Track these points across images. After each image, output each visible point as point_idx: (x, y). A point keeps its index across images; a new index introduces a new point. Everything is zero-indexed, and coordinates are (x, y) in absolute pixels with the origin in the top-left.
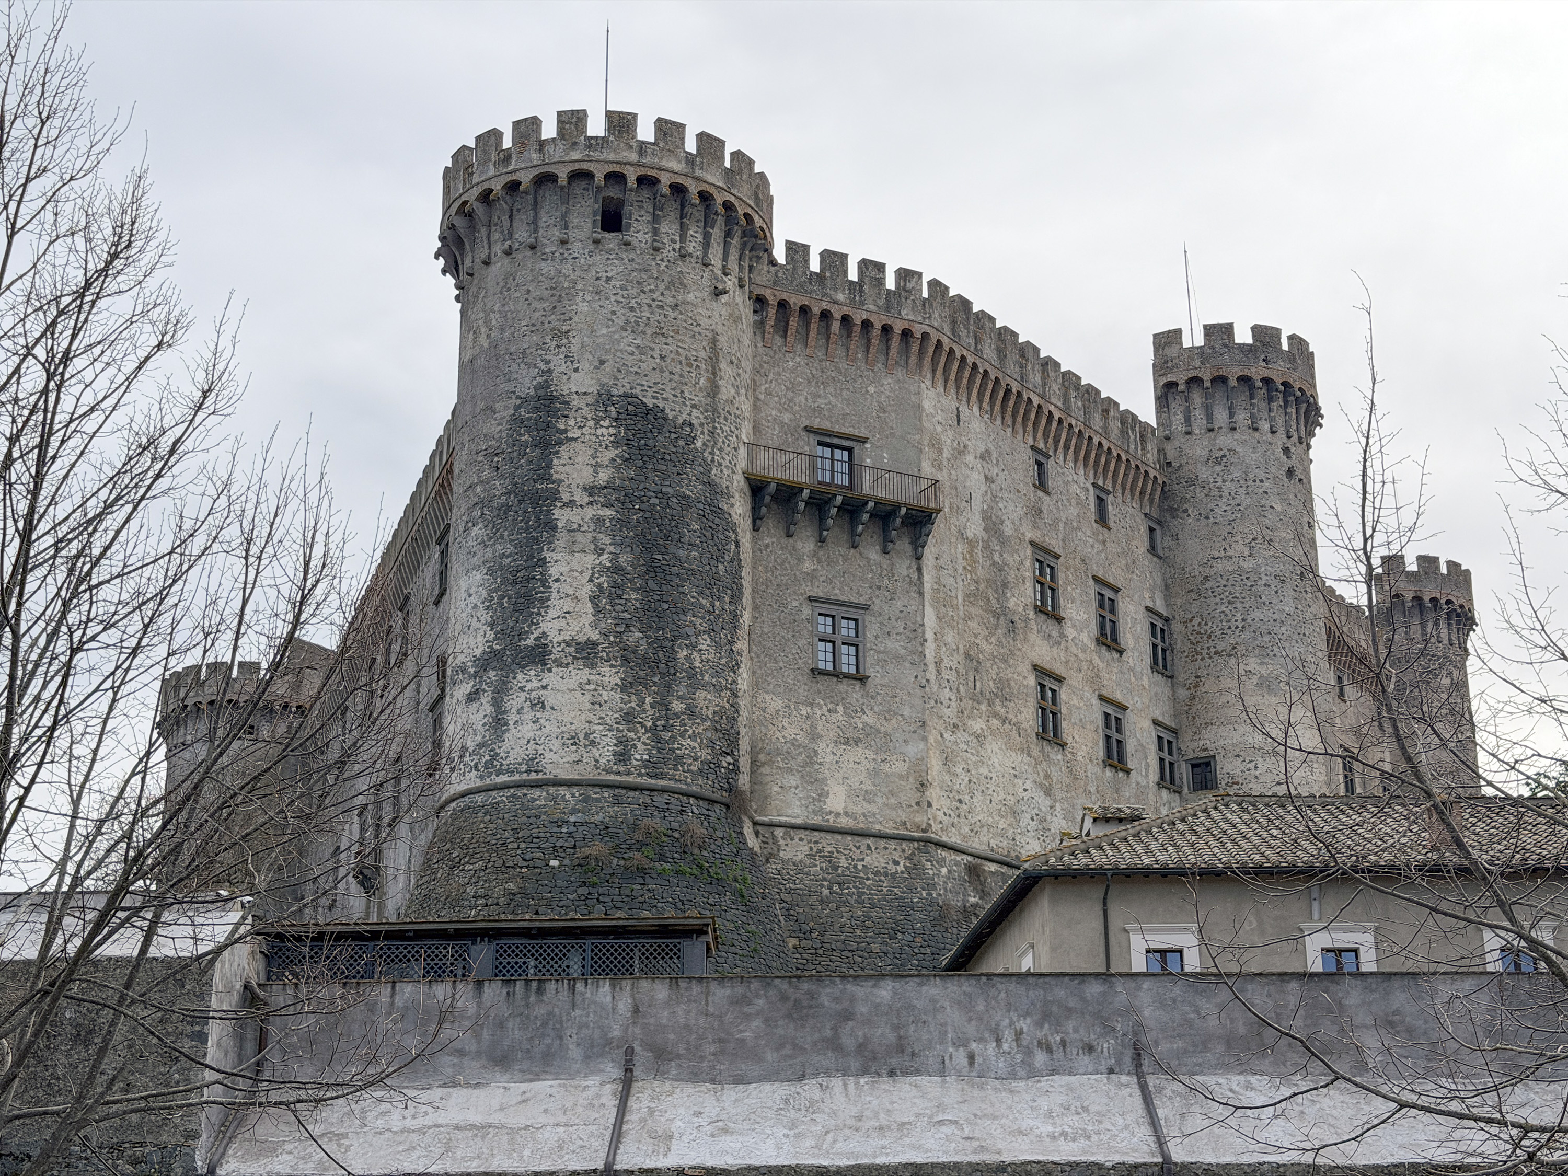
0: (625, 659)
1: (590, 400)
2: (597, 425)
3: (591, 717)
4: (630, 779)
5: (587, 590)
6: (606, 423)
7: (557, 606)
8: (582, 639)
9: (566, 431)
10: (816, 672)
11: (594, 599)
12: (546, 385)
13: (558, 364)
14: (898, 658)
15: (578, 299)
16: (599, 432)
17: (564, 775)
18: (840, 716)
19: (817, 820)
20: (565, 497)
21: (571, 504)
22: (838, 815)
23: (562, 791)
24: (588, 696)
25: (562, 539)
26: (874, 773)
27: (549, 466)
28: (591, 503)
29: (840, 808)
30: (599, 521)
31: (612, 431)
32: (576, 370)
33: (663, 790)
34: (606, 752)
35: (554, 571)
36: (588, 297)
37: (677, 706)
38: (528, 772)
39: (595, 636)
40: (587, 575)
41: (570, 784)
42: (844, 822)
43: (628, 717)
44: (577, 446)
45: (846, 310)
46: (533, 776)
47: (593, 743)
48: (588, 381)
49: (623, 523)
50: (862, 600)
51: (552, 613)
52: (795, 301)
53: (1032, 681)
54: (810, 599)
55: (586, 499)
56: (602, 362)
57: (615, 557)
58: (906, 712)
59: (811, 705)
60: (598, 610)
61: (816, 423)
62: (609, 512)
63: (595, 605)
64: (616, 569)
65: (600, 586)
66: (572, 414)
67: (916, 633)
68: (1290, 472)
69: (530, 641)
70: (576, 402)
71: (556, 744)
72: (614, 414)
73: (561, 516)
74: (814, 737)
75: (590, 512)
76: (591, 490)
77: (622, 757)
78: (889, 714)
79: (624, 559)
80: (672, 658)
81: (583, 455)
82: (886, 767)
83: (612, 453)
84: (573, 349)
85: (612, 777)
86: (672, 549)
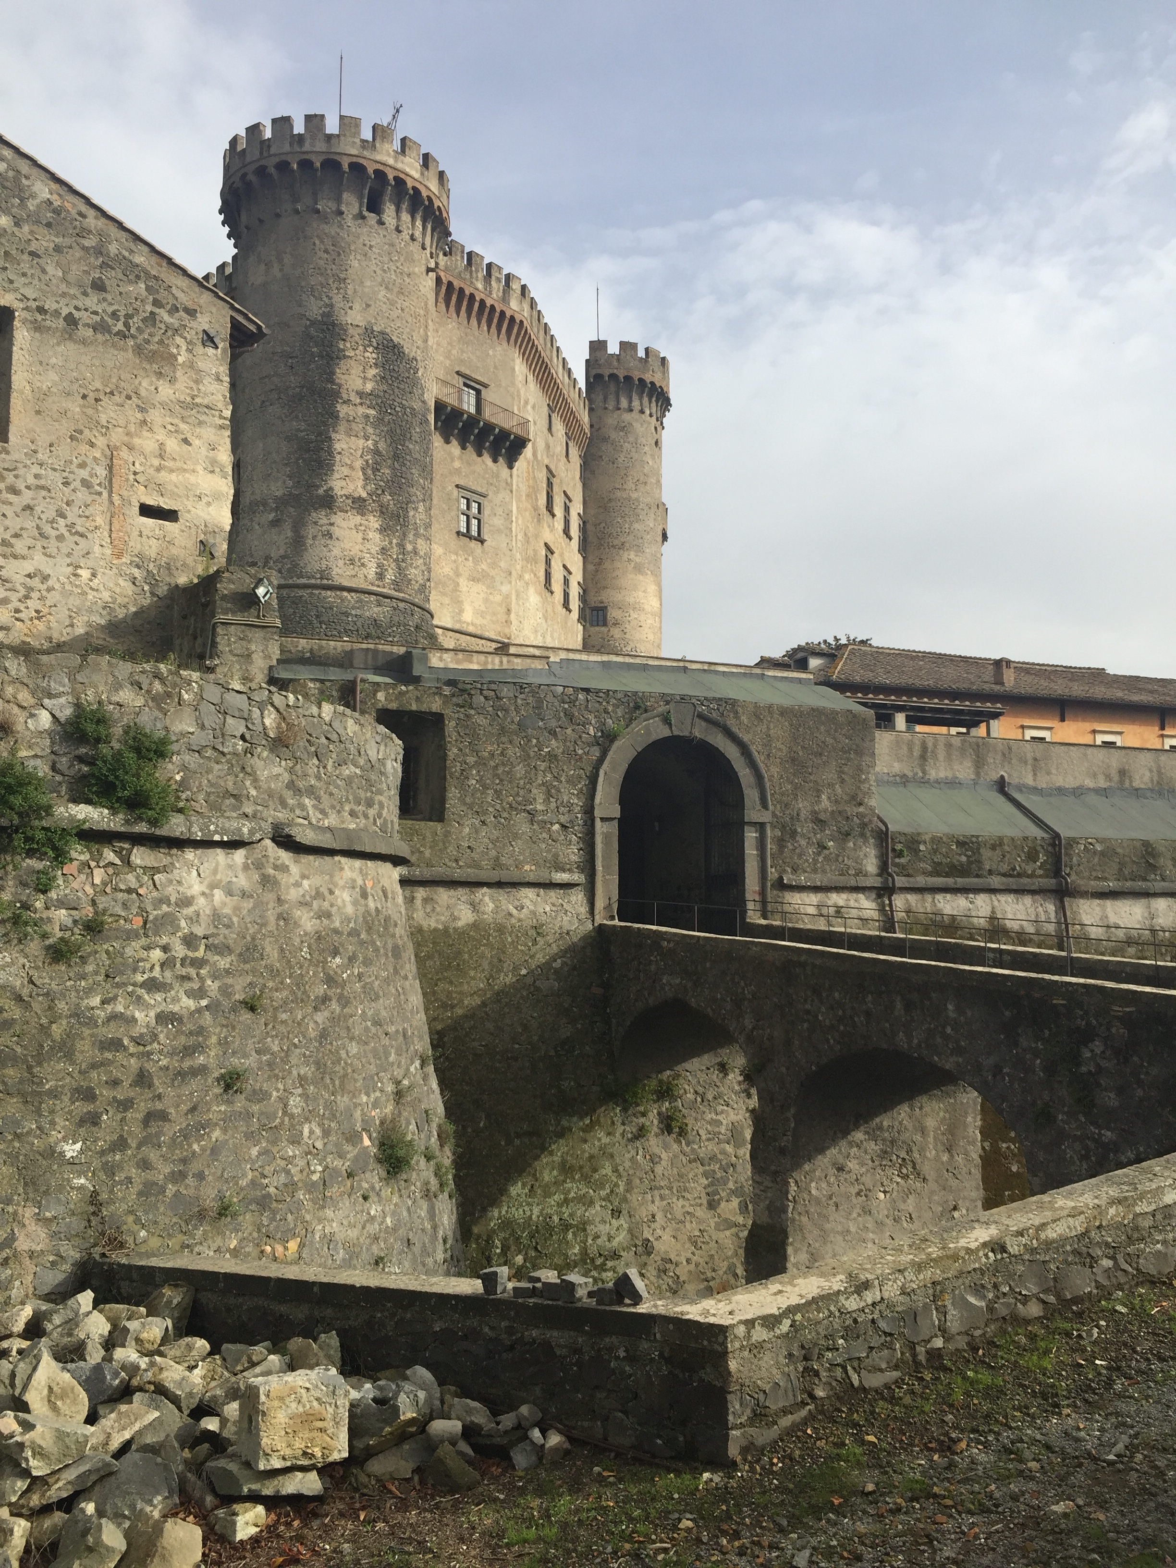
0: (382, 512)
1: (360, 331)
2: (365, 351)
3: (362, 548)
4: (385, 590)
5: (359, 463)
6: (370, 349)
7: (340, 471)
8: (356, 495)
9: (344, 350)
10: (458, 533)
11: (363, 469)
12: (328, 315)
13: (337, 299)
14: (499, 531)
15: (352, 257)
16: (367, 354)
17: (346, 583)
18: (470, 563)
19: (457, 627)
20: (345, 396)
21: (347, 402)
22: (468, 624)
23: (345, 594)
24: (360, 535)
25: (342, 427)
26: (486, 600)
27: (334, 373)
28: (361, 404)
29: (469, 620)
30: (367, 417)
31: (374, 355)
32: (351, 308)
33: (402, 601)
34: (371, 570)
35: (338, 446)
36: (358, 257)
37: (409, 547)
38: (321, 578)
39: (364, 495)
40: (359, 453)
41: (350, 590)
42: (471, 629)
43: (384, 551)
44: (353, 362)
45: (483, 296)
46: (325, 582)
47: (363, 565)
48: (358, 317)
49: (379, 421)
50: (483, 491)
51: (336, 476)
52: (457, 284)
53: (544, 553)
54: (457, 486)
55: (358, 401)
56: (368, 306)
57: (376, 443)
58: (502, 564)
59: (457, 554)
60: (366, 479)
61: (463, 370)
62: (372, 412)
63: (364, 474)
64: (376, 452)
65: (367, 461)
66: (349, 339)
67: (509, 514)
68: (656, 443)
69: (321, 491)
70: (351, 331)
71: (341, 563)
72: (375, 344)
73: (343, 410)
74: (458, 575)
75: (361, 410)
76: (361, 394)
77: (380, 576)
78: (494, 565)
79: (382, 446)
80: (406, 516)
81: (356, 370)
82: (491, 597)
83: (373, 372)
84: (349, 292)
85: (375, 588)
86: (407, 443)
